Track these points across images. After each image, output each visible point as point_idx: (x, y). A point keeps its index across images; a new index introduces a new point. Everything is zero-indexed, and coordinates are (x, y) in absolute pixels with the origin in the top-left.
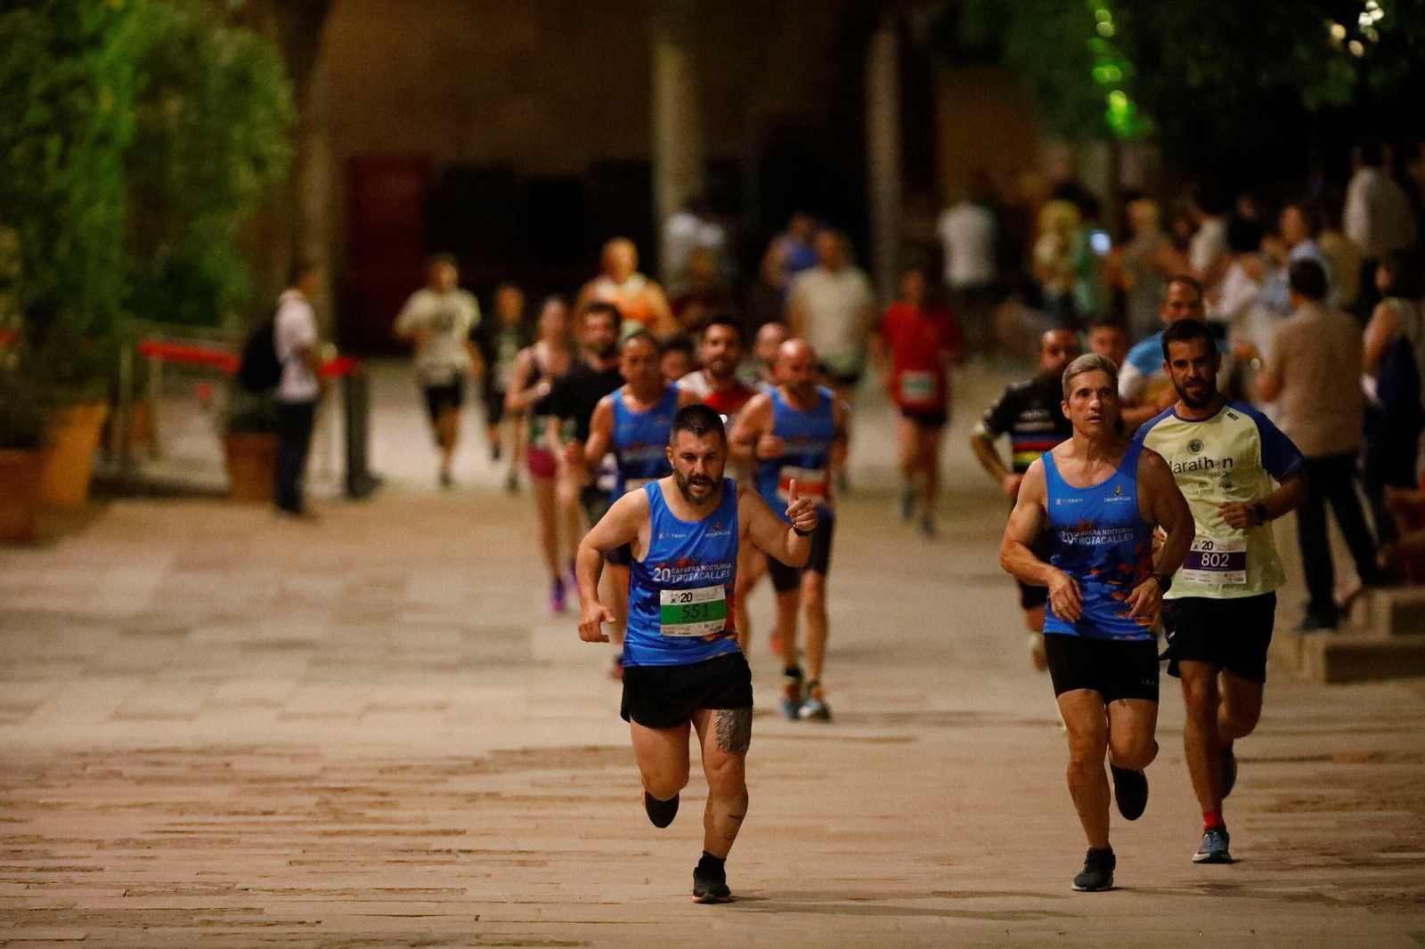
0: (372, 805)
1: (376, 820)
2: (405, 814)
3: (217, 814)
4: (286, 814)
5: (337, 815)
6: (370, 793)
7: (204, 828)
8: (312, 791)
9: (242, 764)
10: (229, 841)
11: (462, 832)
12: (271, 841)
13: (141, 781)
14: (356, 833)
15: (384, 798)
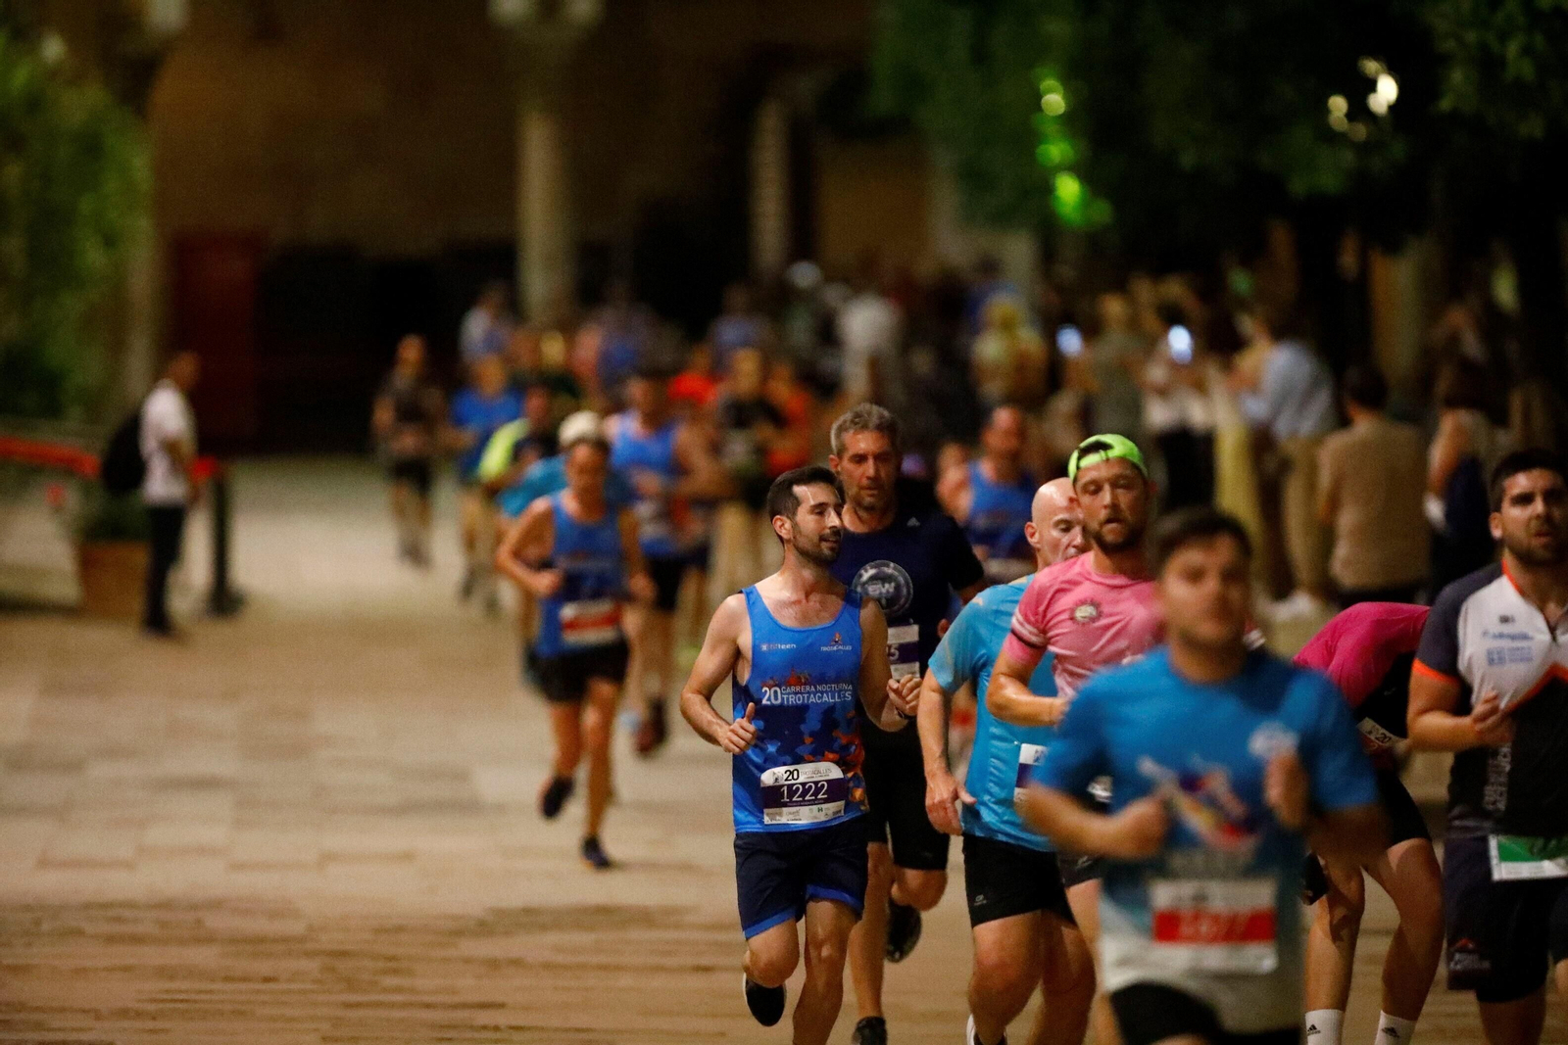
0: (385, 972)
1: (399, 990)
2: (427, 982)
3: (213, 980)
4: (290, 980)
5: (351, 984)
6: (375, 957)
7: (203, 997)
8: (309, 955)
9: (215, 922)
10: (242, 1013)
11: (502, 1006)
12: (289, 1012)
13: (111, 939)
14: (378, 1005)
15: (394, 965)
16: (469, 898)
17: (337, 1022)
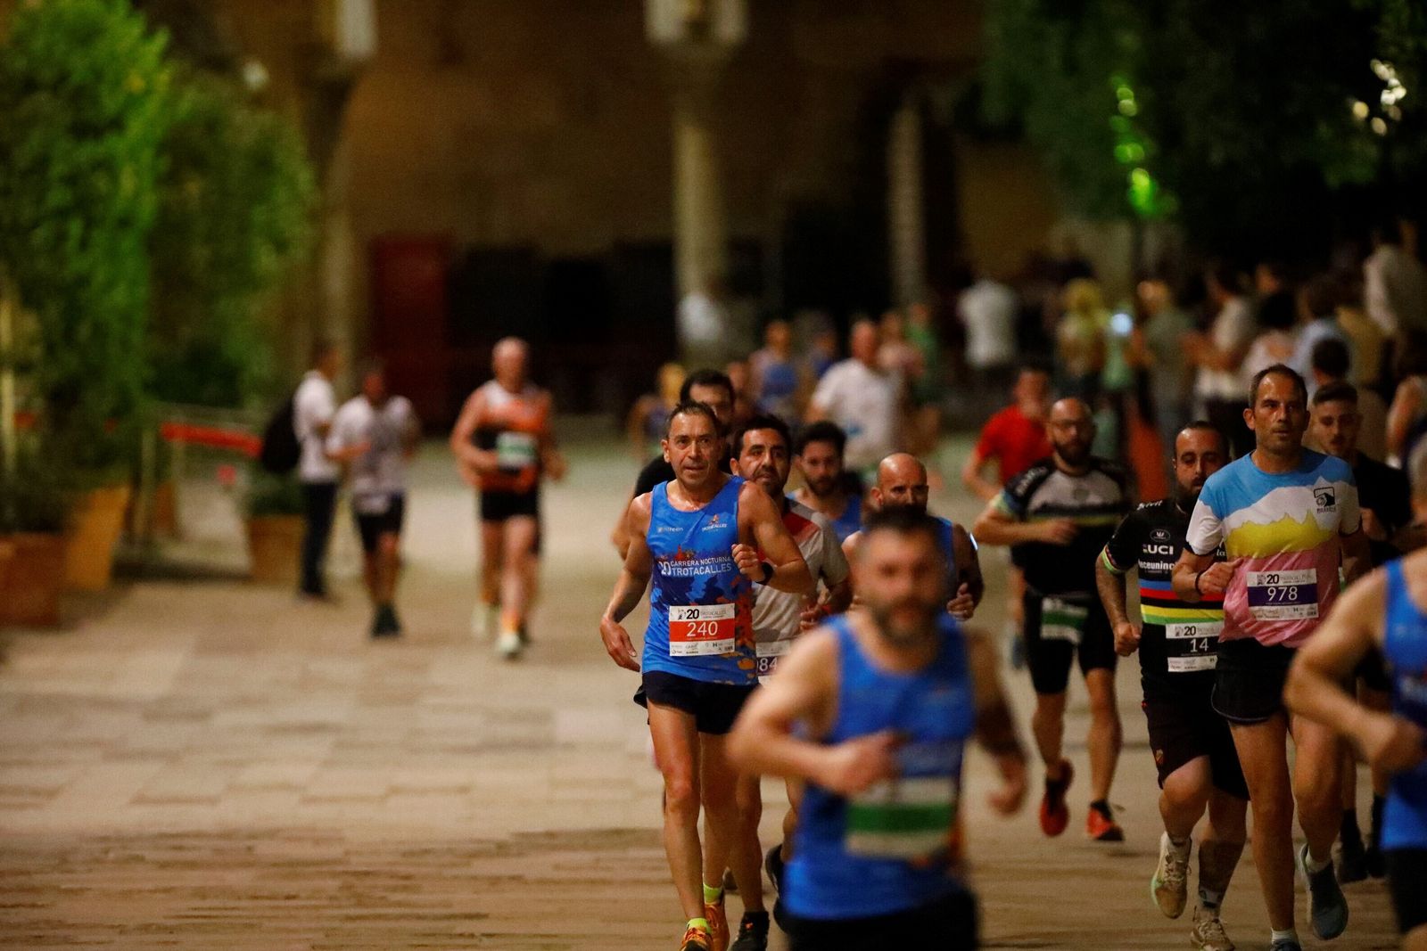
0: (395, 889)
1: (399, 904)
2: (428, 898)
3: (239, 899)
4: (308, 898)
5: (360, 900)
6: (393, 876)
7: (229, 913)
8: (334, 875)
9: (265, 849)
10: (251, 926)
11: (485, 916)
12: (293, 925)
13: (164, 865)
14: (379, 917)
15: (407, 882)
16: (500, 823)
17: (329, 933)
